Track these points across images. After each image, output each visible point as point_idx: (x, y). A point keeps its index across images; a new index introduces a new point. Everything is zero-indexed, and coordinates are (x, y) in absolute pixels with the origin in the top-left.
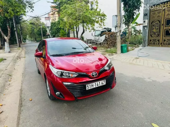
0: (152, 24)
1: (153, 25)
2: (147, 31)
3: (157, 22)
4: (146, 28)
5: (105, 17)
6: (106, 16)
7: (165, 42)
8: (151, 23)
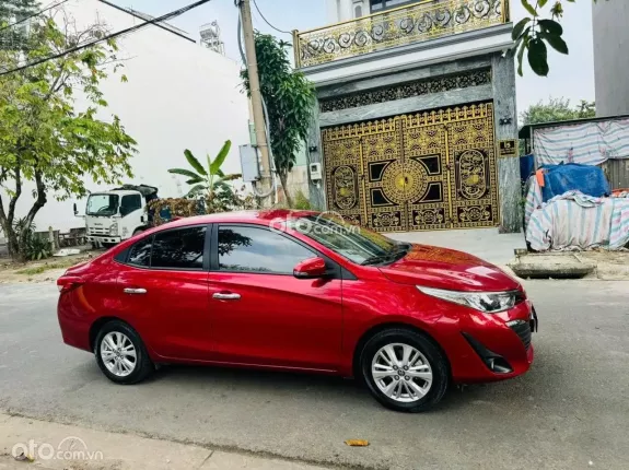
0: (333, 173)
1: (337, 178)
2: (324, 193)
3: (347, 171)
4: (318, 186)
5: (131, 145)
6: (134, 143)
7: (375, 220)
8: (331, 173)
